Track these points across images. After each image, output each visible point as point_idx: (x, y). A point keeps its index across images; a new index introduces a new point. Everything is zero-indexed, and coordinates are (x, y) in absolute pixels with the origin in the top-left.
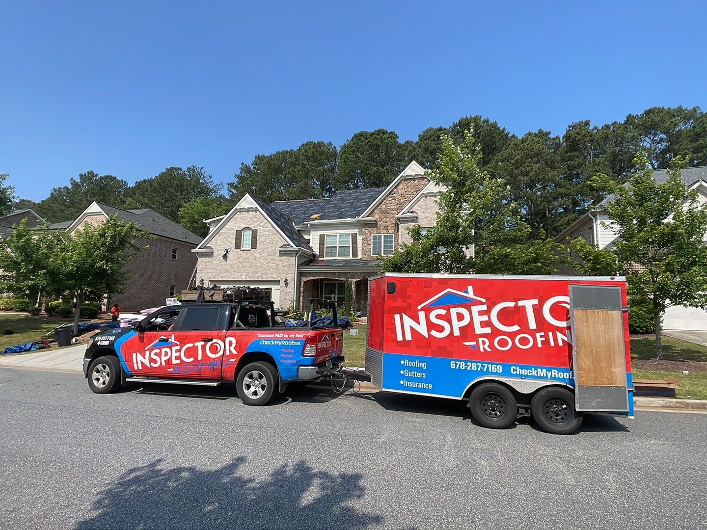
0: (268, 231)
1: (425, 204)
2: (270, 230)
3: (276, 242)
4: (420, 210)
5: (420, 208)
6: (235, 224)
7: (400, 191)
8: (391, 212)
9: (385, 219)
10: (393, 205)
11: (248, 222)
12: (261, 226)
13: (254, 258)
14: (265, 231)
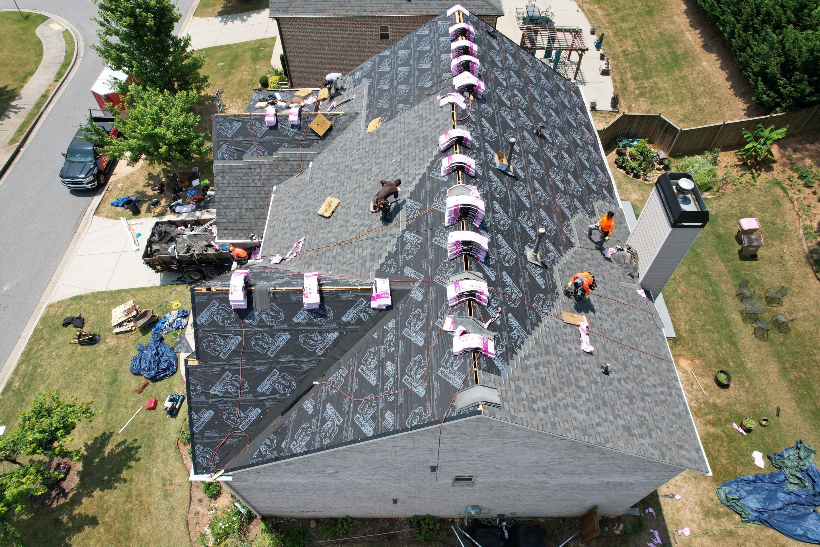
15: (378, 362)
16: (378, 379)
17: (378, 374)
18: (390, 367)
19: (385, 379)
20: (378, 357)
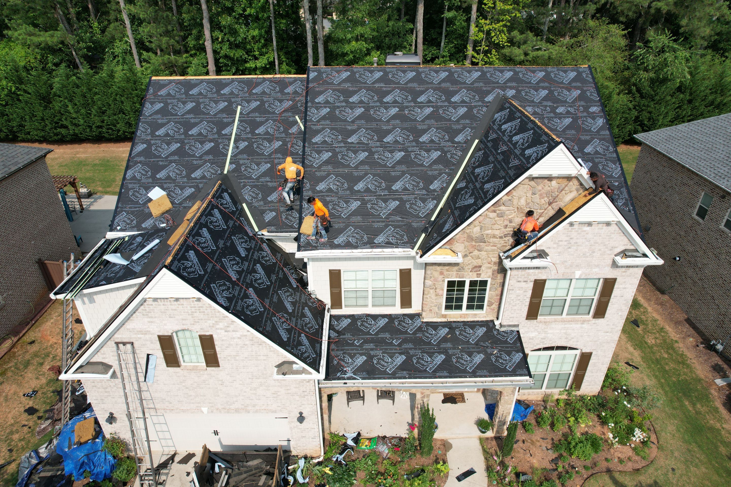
0: (239, 338)
1: (567, 239)
2: (246, 336)
3: (265, 358)
4: (554, 248)
5: (555, 246)
6: (149, 322)
7: (515, 202)
8: (492, 240)
9: (476, 253)
10: (496, 226)
11: (183, 320)
12: (221, 329)
13: (220, 383)
14: (234, 338)
15: (555, 118)
16: (568, 117)
17: (564, 117)
18: (560, 110)
19: (568, 112)
20: (552, 117)
